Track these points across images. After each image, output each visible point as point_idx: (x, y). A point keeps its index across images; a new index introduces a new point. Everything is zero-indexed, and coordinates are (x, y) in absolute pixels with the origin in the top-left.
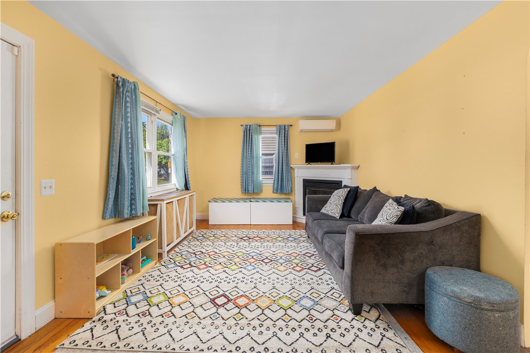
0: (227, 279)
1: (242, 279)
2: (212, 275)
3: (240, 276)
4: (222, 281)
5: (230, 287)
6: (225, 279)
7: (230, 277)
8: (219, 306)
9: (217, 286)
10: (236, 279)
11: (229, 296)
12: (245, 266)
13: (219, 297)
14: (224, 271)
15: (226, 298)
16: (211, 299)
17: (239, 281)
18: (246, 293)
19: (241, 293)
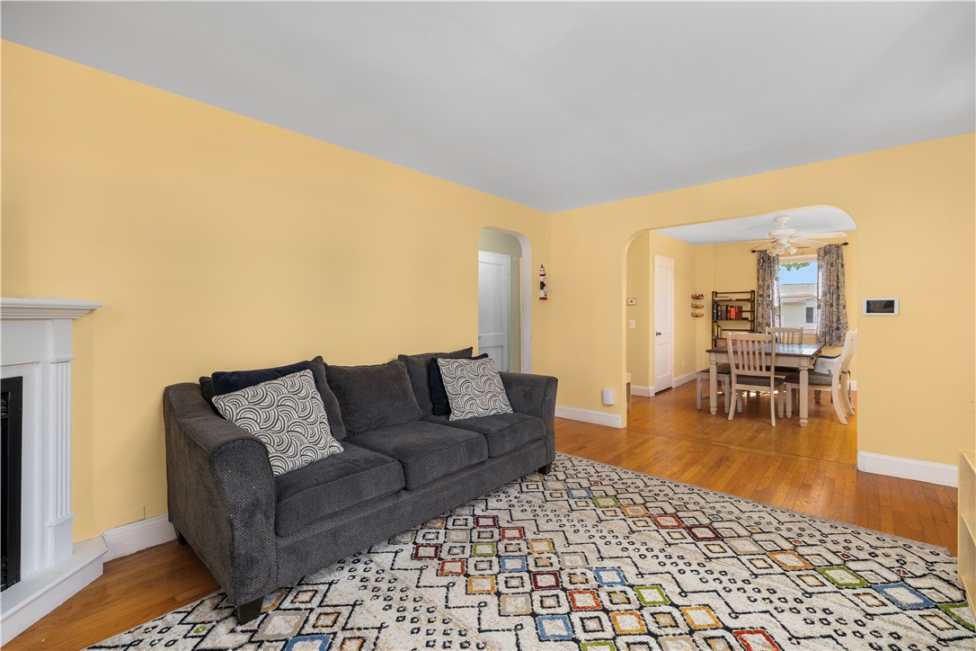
0: (681, 566)
1: (649, 555)
2: (723, 593)
3: (649, 564)
4: (695, 567)
5: (681, 548)
6: (687, 569)
7: (674, 570)
8: (708, 527)
9: (710, 559)
10: (662, 558)
11: (686, 535)
12: (619, 588)
13: (706, 538)
14: (683, 593)
15: (694, 534)
16: (722, 540)
17: (656, 552)
18: (656, 528)
19: (663, 532)
